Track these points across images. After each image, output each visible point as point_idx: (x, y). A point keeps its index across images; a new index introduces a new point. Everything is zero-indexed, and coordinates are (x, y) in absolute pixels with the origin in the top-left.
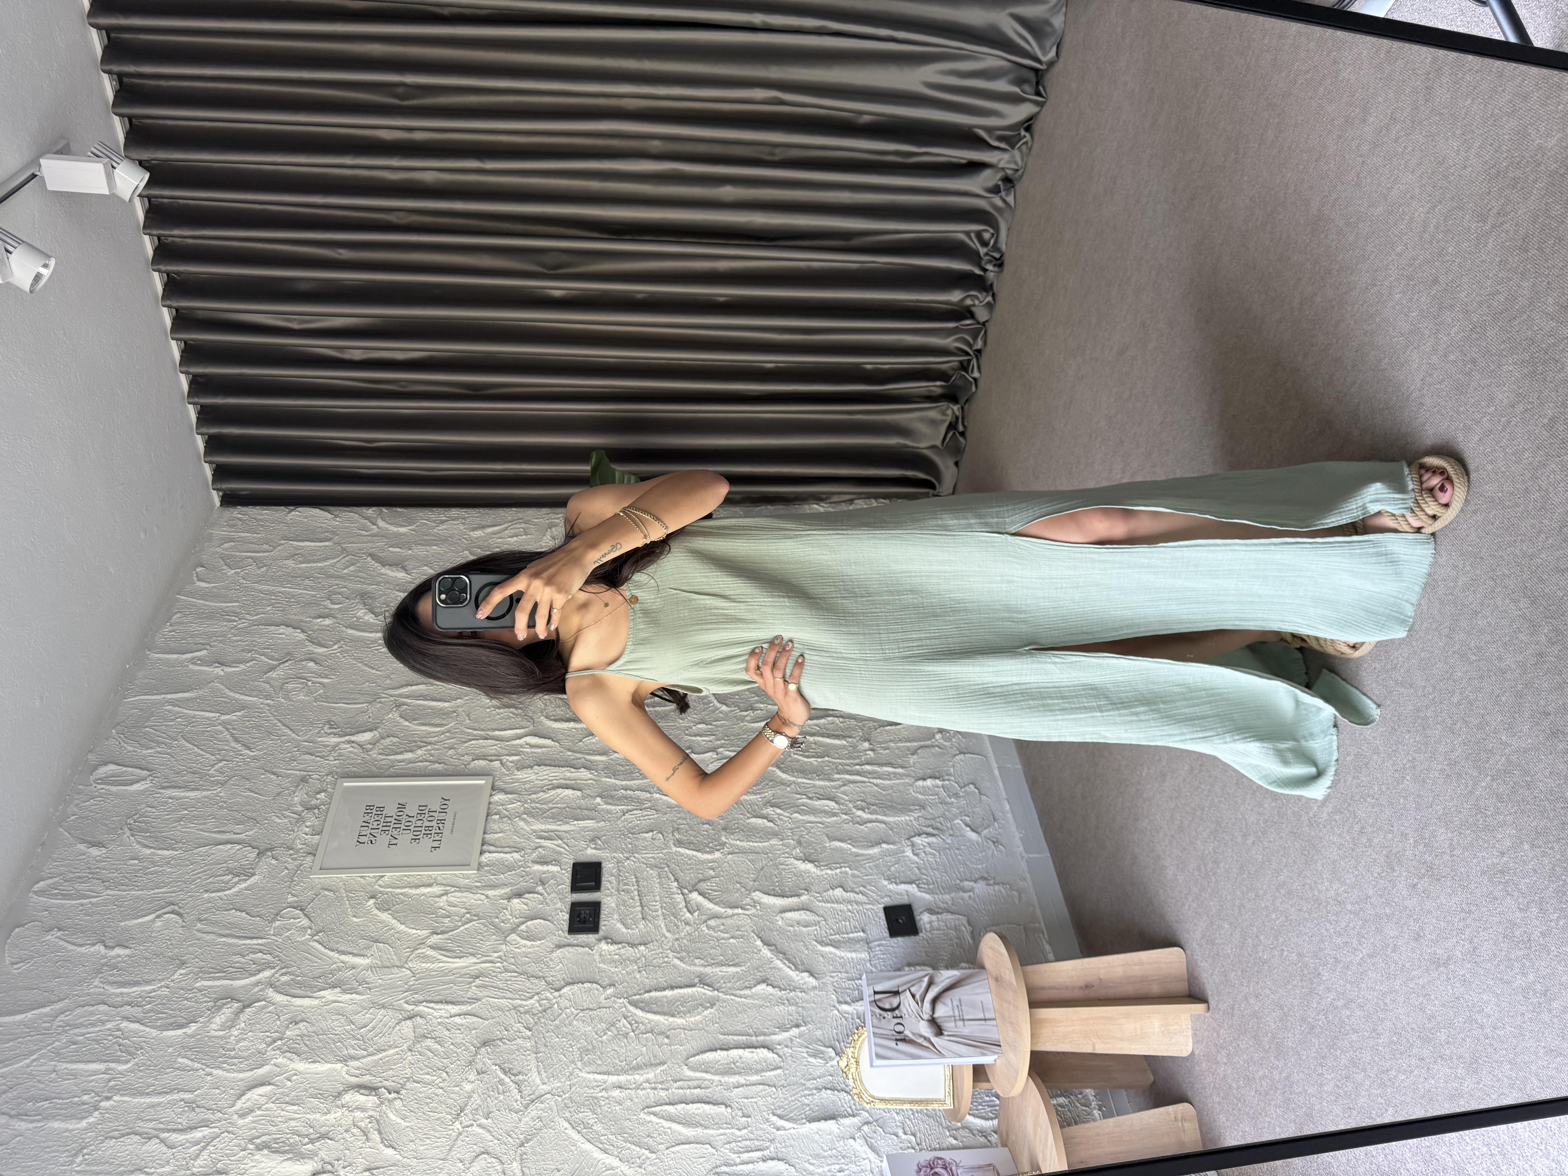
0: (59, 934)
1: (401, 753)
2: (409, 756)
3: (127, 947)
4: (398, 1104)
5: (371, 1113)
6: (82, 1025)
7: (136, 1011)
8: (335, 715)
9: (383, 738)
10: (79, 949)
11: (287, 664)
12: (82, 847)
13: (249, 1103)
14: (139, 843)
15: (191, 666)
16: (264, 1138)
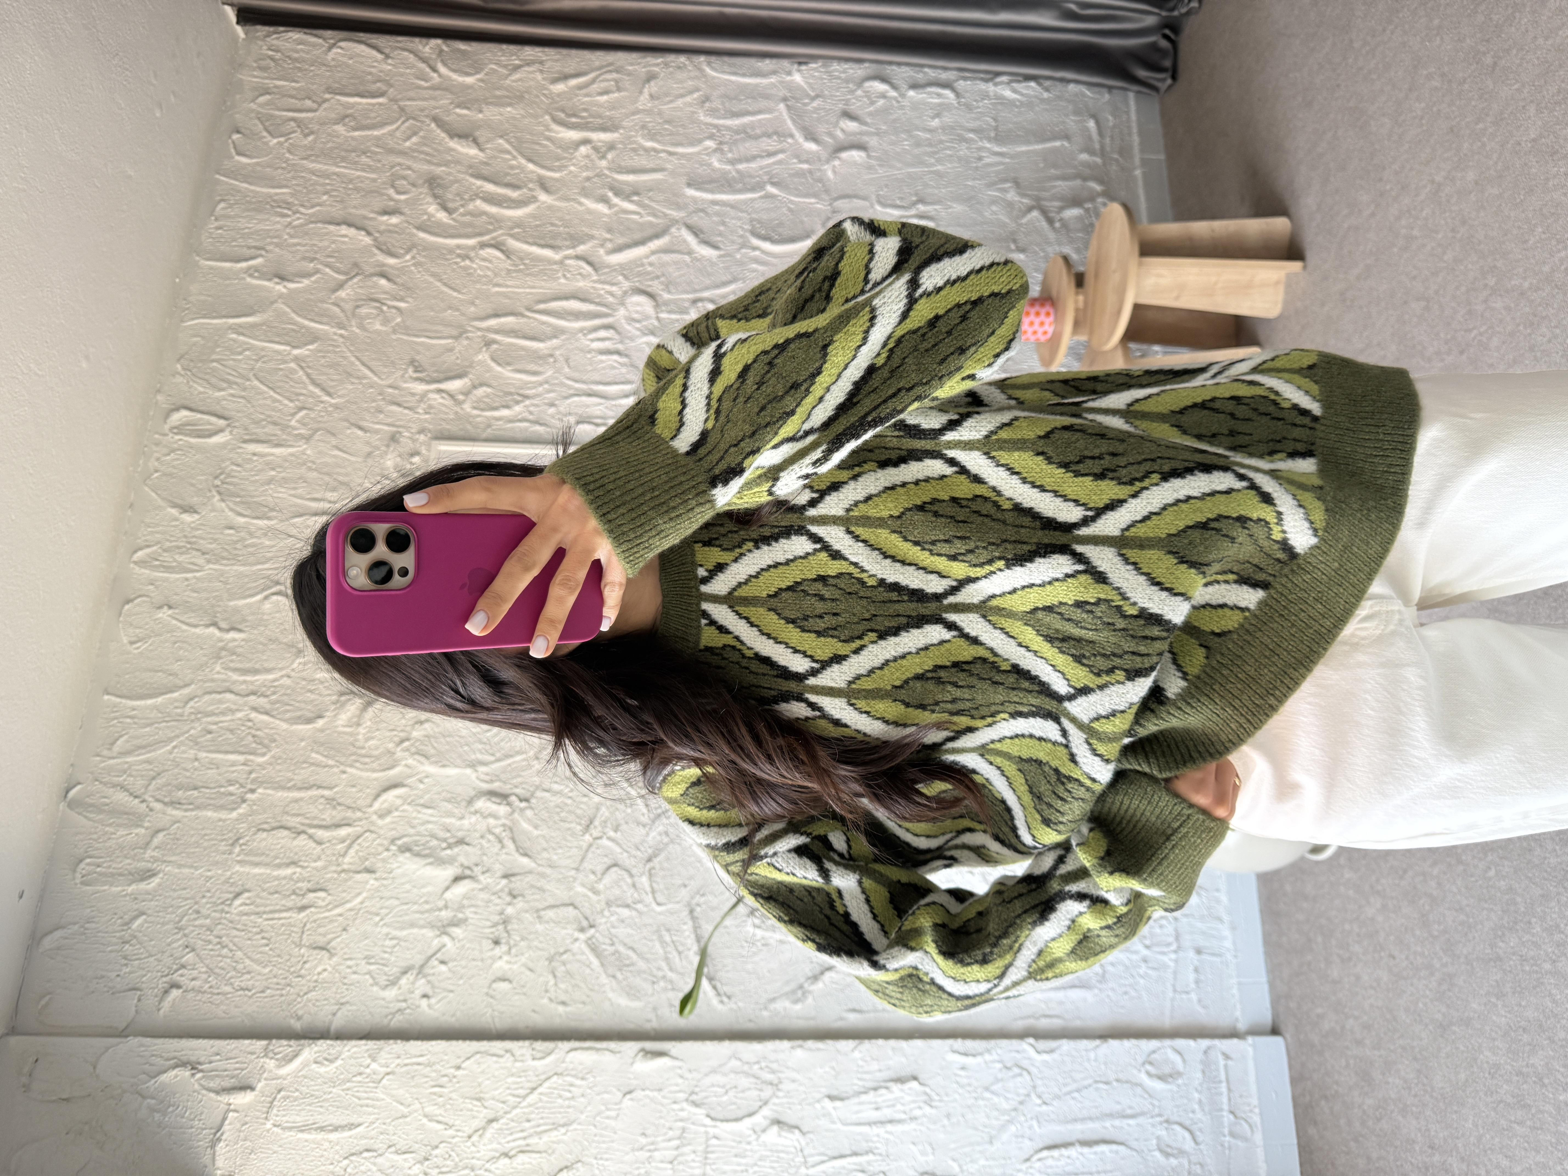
0: (170, 612)
1: (496, 409)
2: (505, 412)
3: (240, 631)
4: (529, 813)
5: (503, 821)
6: (212, 714)
7: (262, 701)
8: (418, 353)
9: (475, 387)
10: (193, 630)
11: (355, 280)
12: (174, 512)
13: (385, 805)
14: (231, 510)
15: (249, 280)
16: (405, 840)
